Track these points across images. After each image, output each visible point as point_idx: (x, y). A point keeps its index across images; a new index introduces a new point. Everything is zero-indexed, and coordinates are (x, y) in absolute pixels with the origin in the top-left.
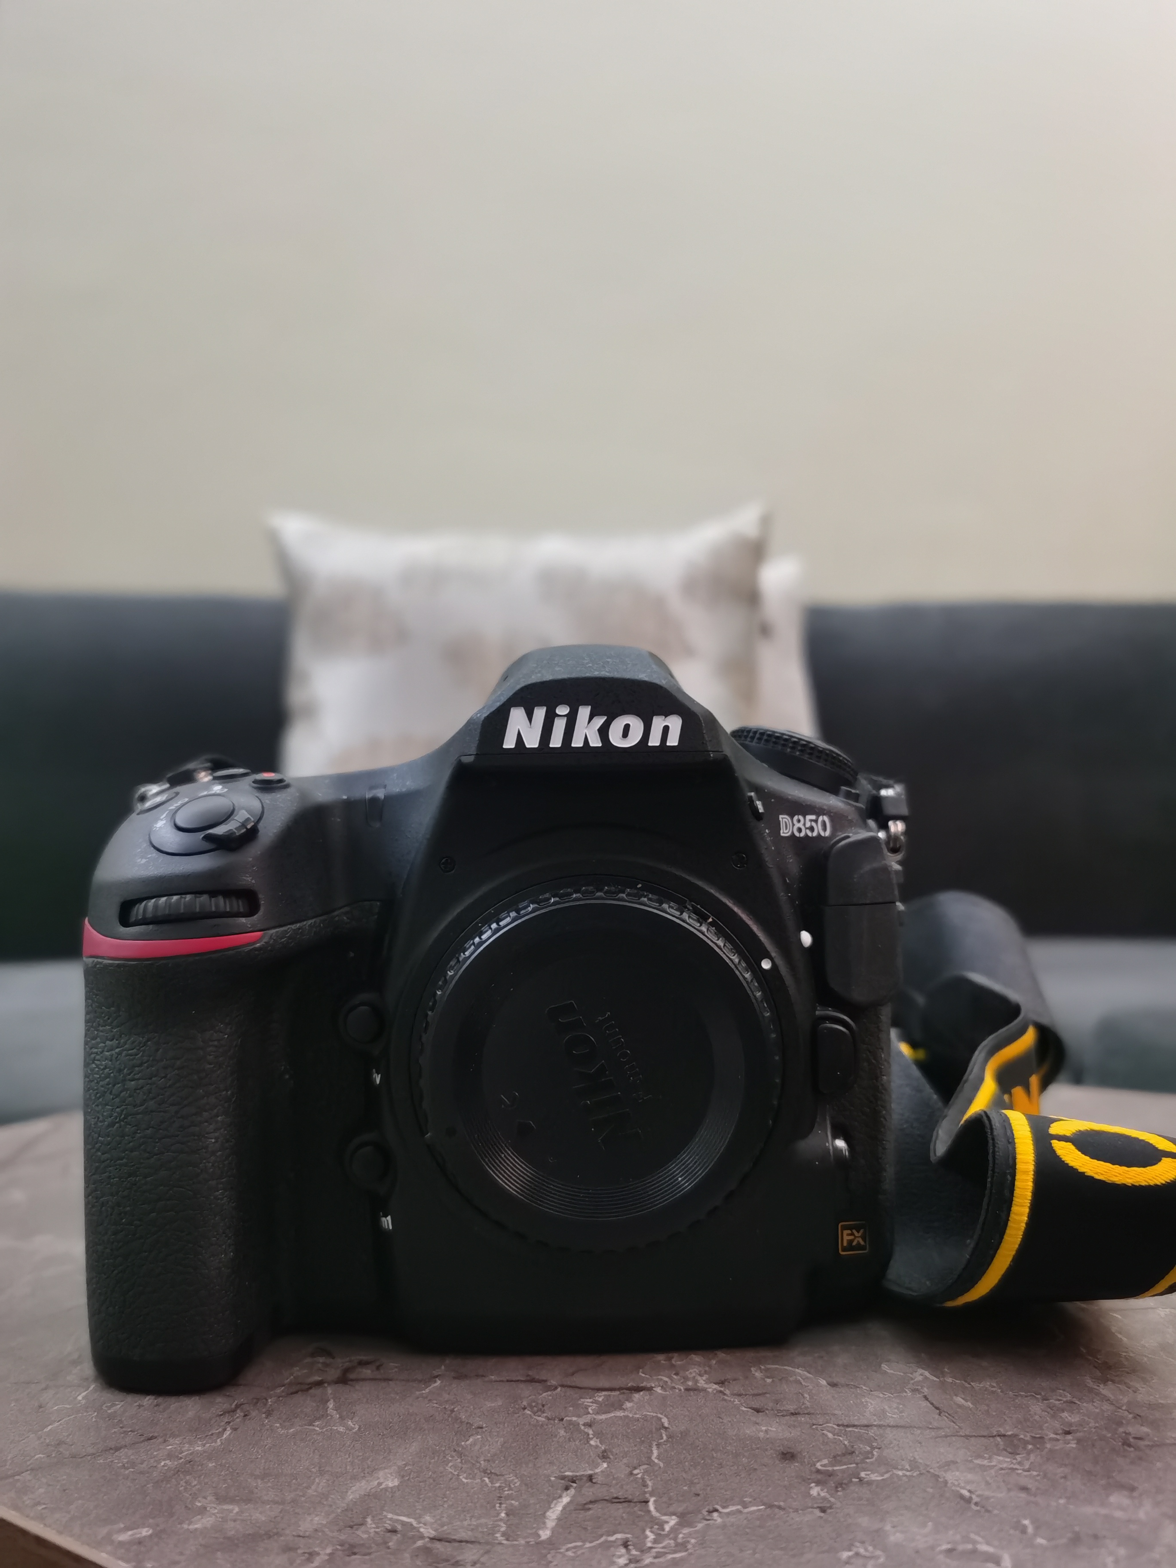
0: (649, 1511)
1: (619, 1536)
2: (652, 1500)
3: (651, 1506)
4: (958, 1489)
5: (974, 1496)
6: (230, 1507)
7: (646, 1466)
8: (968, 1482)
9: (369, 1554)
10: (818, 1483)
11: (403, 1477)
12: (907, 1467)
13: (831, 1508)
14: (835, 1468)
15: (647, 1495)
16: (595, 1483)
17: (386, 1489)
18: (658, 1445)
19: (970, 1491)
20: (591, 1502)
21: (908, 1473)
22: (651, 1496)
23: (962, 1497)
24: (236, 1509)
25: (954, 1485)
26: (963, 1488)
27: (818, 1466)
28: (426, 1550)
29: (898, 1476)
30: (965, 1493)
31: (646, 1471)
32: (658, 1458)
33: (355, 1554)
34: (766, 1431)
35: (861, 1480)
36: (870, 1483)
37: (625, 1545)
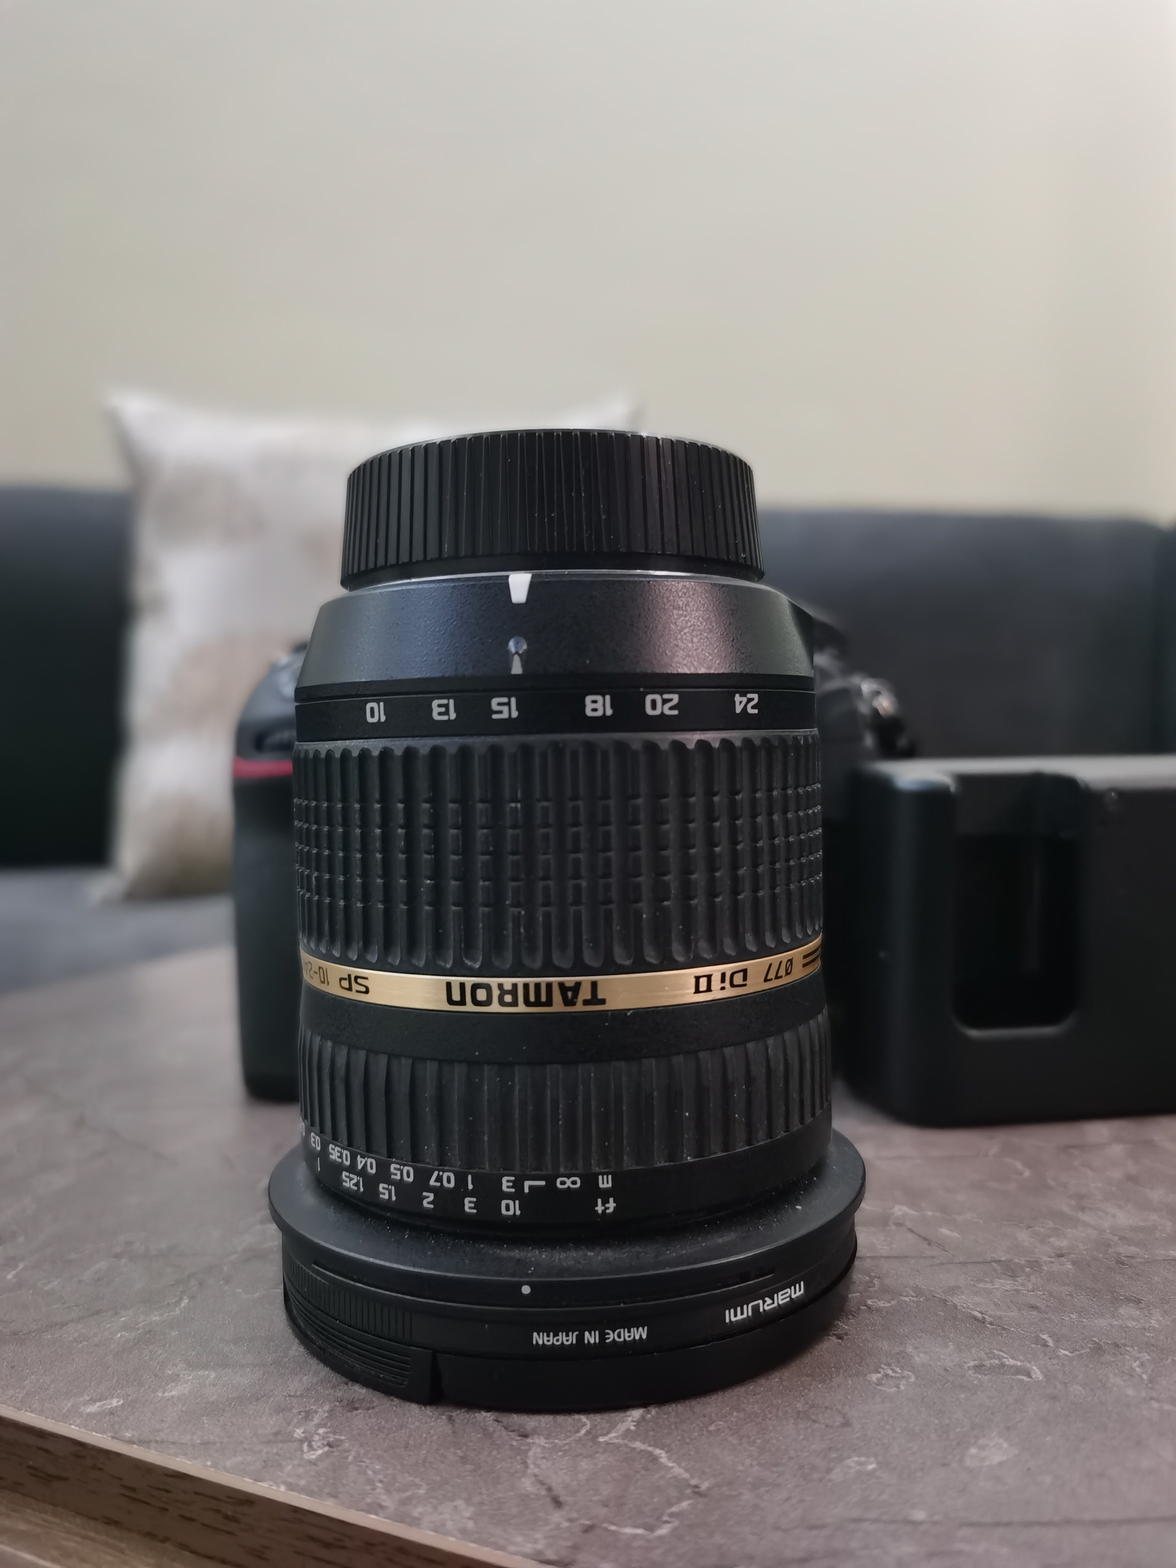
4: (970, 1311)
8: (976, 1305)
12: (912, 1293)
19: (981, 1312)
21: (914, 1299)
25: (964, 1307)
26: (973, 1310)
29: (906, 1303)
30: (977, 1314)
36: (879, 1309)
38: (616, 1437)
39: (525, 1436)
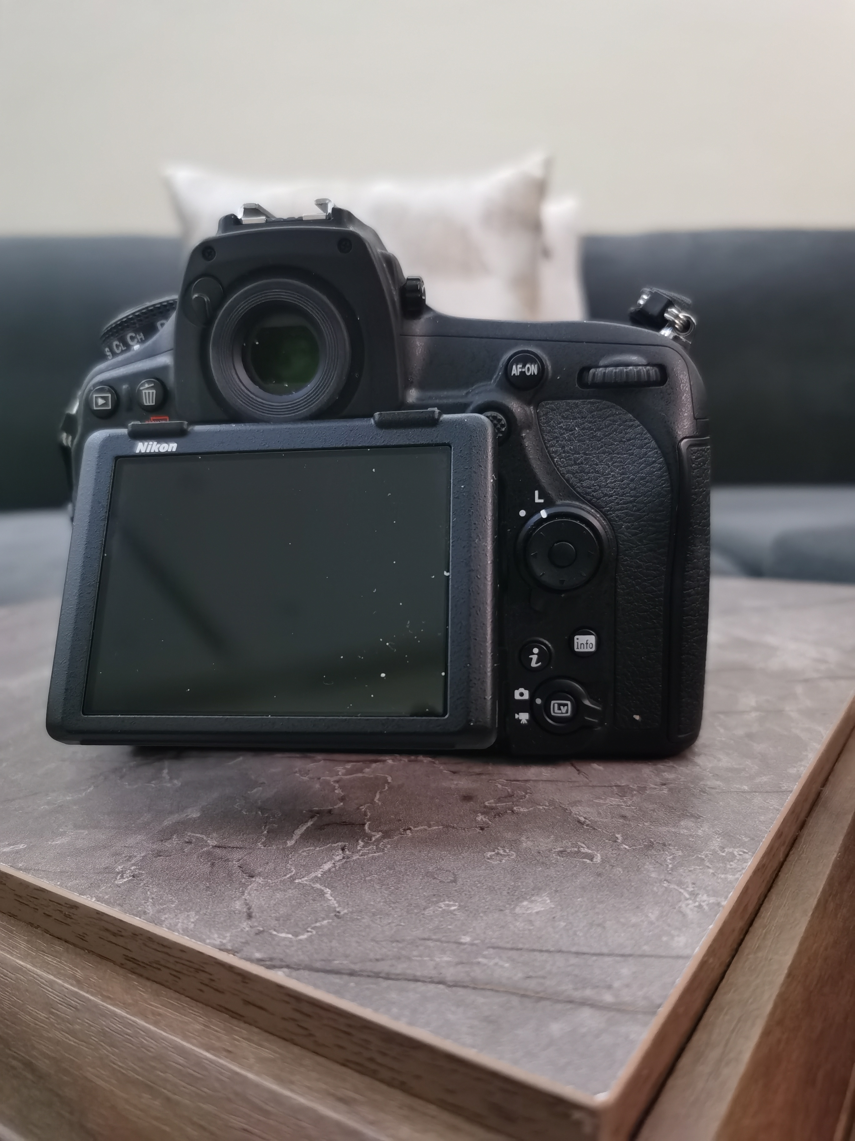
0: (364, 830)
1: (340, 844)
2: (368, 823)
3: (366, 827)
4: (578, 816)
5: (587, 821)
6: (83, 831)
7: (368, 805)
8: (585, 813)
9: (169, 856)
10: (483, 813)
11: (204, 811)
12: (547, 804)
13: (488, 827)
14: (498, 805)
15: (366, 821)
16: (332, 814)
17: (190, 819)
18: (380, 793)
19: (585, 818)
20: (328, 825)
21: (546, 808)
22: (368, 821)
23: (579, 821)
24: (86, 833)
25: (576, 814)
26: (581, 816)
27: (487, 804)
28: (209, 853)
29: (539, 810)
30: (582, 819)
31: (369, 807)
32: (379, 800)
33: (160, 856)
34: (457, 784)
35: (513, 811)
36: (519, 813)
37: (343, 849)
38: (306, 881)
39: (252, 877)
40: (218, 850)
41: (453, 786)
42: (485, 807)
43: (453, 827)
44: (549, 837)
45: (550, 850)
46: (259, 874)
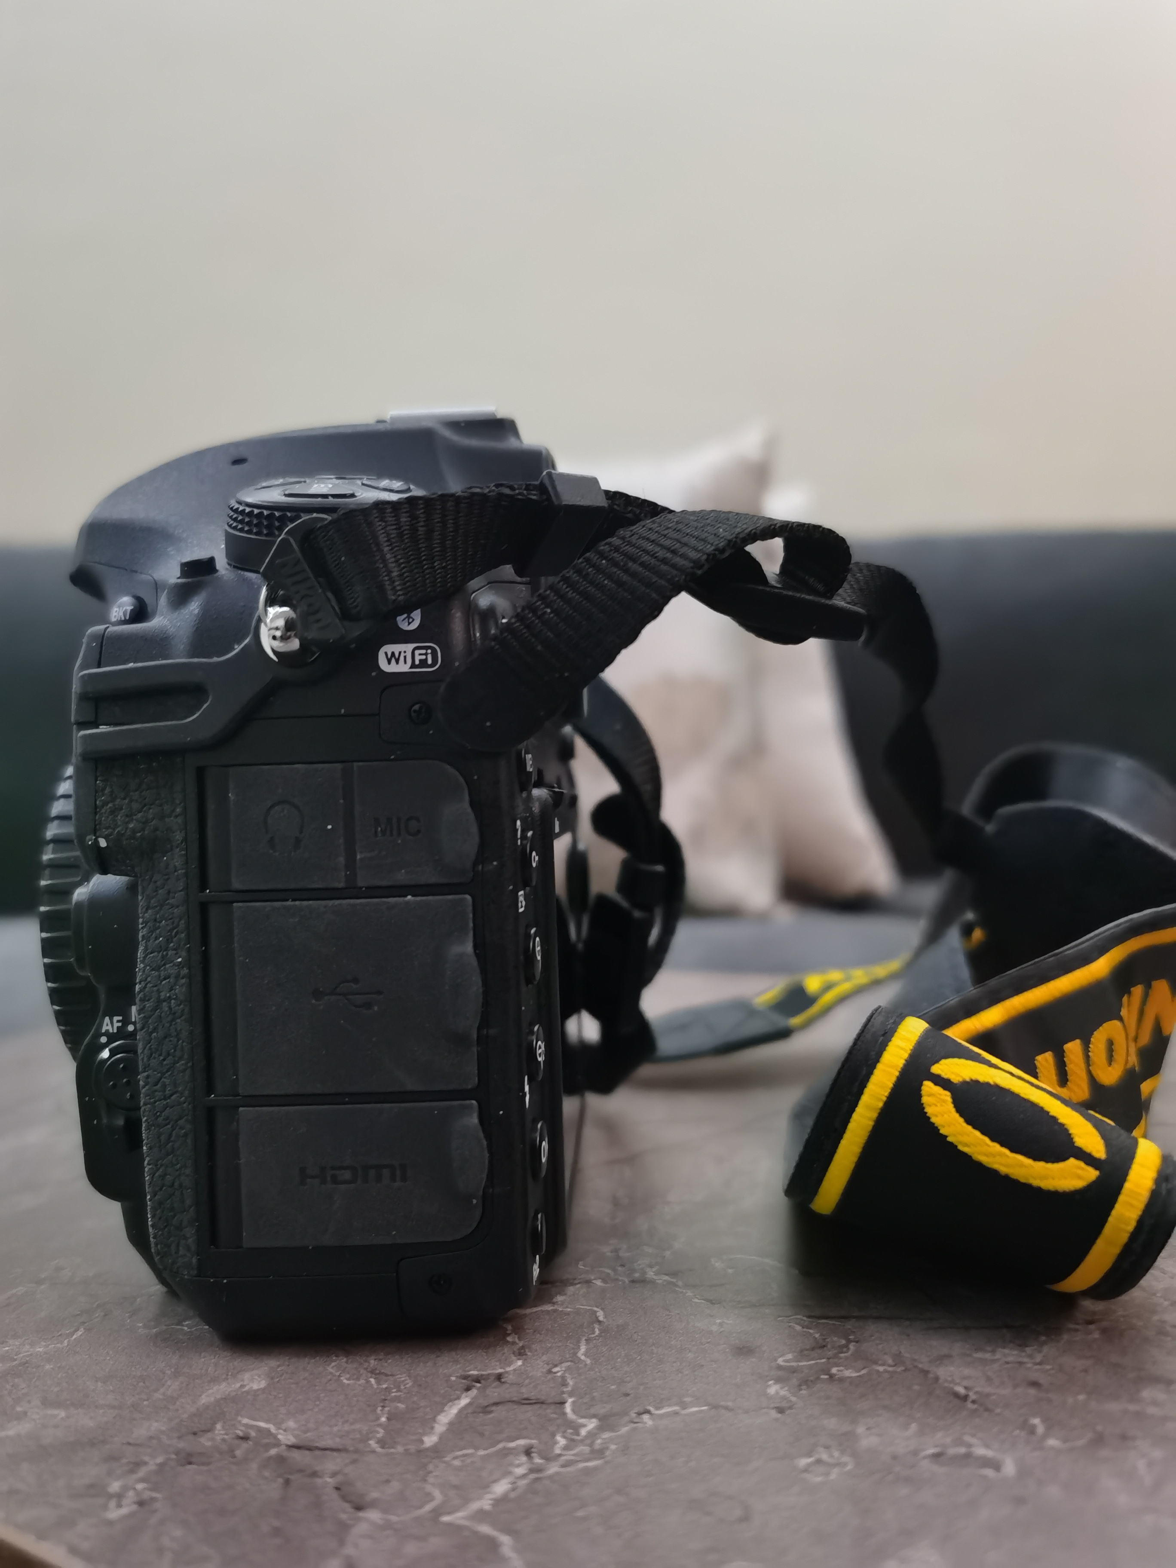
0: (565, 1414)
1: (522, 1442)
2: (570, 1400)
3: (568, 1408)
5: (971, 1394)
7: (569, 1364)
9: (208, 1464)
10: (778, 1380)
11: (272, 1378)
13: (790, 1408)
14: (801, 1364)
15: (565, 1396)
16: (504, 1382)
17: (248, 1392)
18: (588, 1341)
20: (496, 1404)
22: (571, 1395)
23: (956, 1395)
24: (63, 1414)
27: (780, 1361)
28: (280, 1460)
31: (568, 1369)
32: (585, 1355)
33: (190, 1463)
34: (721, 1325)
35: (832, 1376)
36: (841, 1380)
37: (528, 1452)
38: (462, 1518)
39: (360, 1509)
40: (296, 1455)
41: (714, 1328)
42: (780, 1368)
43: (727, 1408)
44: (906, 1426)
45: (915, 1453)
46: (373, 1504)
